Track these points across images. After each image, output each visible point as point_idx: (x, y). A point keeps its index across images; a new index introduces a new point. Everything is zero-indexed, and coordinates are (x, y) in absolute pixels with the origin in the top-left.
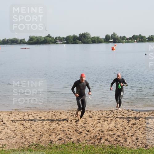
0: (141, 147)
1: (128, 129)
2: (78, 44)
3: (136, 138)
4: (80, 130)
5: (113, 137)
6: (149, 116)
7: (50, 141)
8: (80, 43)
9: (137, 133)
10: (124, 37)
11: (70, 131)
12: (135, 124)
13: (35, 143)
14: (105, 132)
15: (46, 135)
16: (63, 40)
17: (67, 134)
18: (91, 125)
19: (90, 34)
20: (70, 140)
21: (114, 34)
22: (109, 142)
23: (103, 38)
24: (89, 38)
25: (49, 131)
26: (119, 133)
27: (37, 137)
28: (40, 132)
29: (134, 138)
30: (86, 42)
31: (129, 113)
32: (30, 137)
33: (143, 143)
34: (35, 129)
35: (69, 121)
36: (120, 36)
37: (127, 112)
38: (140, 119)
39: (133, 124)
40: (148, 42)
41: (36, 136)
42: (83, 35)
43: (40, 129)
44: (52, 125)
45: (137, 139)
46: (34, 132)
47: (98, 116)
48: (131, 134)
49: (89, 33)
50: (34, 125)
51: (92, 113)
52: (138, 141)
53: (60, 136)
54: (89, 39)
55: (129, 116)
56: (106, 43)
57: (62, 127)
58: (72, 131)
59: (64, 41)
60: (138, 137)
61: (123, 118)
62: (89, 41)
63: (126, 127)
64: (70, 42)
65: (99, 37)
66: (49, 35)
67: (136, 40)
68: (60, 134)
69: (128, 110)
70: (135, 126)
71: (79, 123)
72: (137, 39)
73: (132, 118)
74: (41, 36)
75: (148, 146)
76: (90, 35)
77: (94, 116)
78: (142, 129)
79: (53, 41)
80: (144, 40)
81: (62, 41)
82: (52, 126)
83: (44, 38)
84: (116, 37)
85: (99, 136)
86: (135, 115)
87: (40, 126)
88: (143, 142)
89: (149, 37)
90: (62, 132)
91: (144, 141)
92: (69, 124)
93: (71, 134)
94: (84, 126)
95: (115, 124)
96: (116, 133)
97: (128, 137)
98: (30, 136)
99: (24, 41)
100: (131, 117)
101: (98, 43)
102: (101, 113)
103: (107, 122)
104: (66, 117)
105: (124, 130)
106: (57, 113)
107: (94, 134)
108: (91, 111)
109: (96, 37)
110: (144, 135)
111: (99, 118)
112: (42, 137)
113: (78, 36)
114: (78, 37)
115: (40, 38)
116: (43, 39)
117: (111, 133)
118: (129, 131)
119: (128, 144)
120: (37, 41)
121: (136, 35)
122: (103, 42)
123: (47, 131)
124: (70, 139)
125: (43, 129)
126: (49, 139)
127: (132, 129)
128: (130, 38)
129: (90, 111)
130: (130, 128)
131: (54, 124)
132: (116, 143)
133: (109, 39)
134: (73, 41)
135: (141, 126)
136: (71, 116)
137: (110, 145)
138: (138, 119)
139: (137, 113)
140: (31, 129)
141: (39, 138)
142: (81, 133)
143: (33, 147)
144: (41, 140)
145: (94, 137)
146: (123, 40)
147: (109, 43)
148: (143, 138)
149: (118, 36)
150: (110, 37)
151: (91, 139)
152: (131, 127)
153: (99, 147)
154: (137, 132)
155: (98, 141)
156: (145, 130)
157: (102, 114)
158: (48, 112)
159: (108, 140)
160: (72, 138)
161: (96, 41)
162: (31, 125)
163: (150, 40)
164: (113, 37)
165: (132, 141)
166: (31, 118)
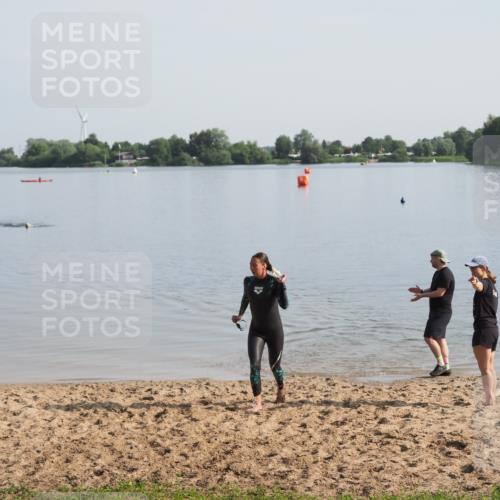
0: (351, 493)
1: (317, 437)
2: (186, 165)
3: (338, 466)
4: (167, 443)
5: (267, 465)
6: (391, 396)
7: (67, 477)
8: (193, 164)
9: (343, 451)
10: (338, 143)
12: (343, 423)
13: (16, 484)
14: (245, 449)
15: (56, 459)
16: (137, 153)
17: (122, 457)
18: (202, 426)
19: (227, 134)
20: (129, 475)
21: (304, 135)
22: (253, 478)
23: (267, 148)
24: (224, 146)
25: (66, 448)
26: (287, 452)
27: (25, 467)
28: (38, 452)
29: (333, 465)
30: (214, 160)
31: (330, 389)
32: (5, 465)
33: (357, 482)
34: (24, 441)
35: (137, 417)
36: (324, 142)
37: (325, 384)
38: (362, 408)
39: (336, 424)
40: (412, 160)
41: (23, 462)
42: (204, 138)
43: (37, 441)
44: (78, 429)
45: (340, 470)
46: (18, 452)
47: (232, 398)
48: (326, 455)
49: (222, 131)
50: (23, 427)
51: (211, 388)
52: (342, 477)
53: (101, 462)
54: (224, 152)
55: (327, 399)
56: (280, 163)
57: (112, 434)
58: (140, 446)
59: (141, 156)
60: (345, 463)
61: (310, 404)
62: (224, 155)
63: (311, 431)
64: (160, 160)
65: (255, 145)
66: (92, 136)
67: (373, 155)
68: (99, 456)
69: (328, 379)
70: (340, 430)
71: (166, 420)
72: (377, 152)
73: (337, 405)
74: (67, 141)
75: (372, 491)
76: (227, 138)
77: (218, 400)
78: (361, 439)
79: (106, 156)
80: (399, 153)
81: (135, 158)
82: (79, 432)
83: (77, 146)
84: (309, 144)
85: (223, 462)
86: (348, 396)
87: (40, 430)
88: (357, 479)
89: (417, 144)
90: (107, 449)
91: (364, 475)
92: (134, 425)
93: (136, 455)
94: (179, 431)
95: (281, 423)
96: (278, 451)
97: (315, 462)
98: (4, 462)
99: (10, 154)
100: (333, 399)
101: (250, 164)
102: (242, 389)
103: (255, 417)
104: (128, 402)
105: (303, 443)
106: (101, 391)
107: (209, 455)
108: (212, 384)
109: (246, 143)
110: (365, 458)
112: (42, 465)
113: (188, 142)
114: (186, 144)
115: (64, 145)
116: (73, 150)
117: (263, 451)
118: (321, 443)
119: (310, 483)
120: (51, 156)
121: (374, 138)
122: (268, 159)
123: (59, 447)
124: (133, 470)
125: (49, 439)
126: (64, 473)
127: (331, 437)
128: (356, 149)
129: (208, 384)
130: (325, 435)
131: (86, 425)
132: (273, 480)
133: (288, 152)
134: (170, 156)
135: (359, 430)
136: (145, 399)
137: (254, 489)
138: (355, 406)
139: (354, 388)
140: (9, 440)
141: (32, 469)
142: (168, 451)
143: (9, 497)
144: (37, 476)
145: (208, 464)
146: (333, 153)
147: (287, 163)
148: (361, 465)
149: (316, 142)
150: (292, 146)
151: (197, 470)
152: (329, 432)
153: (219, 494)
154: (344, 448)
155: (219, 477)
156: (371, 441)
157: (245, 393)
158: (72, 388)
159: (250, 473)
160: (136, 469)
161: (247, 156)
162: (12, 427)
163: (420, 155)
164: (301, 143)
165: (326, 475)
166: (14, 407)
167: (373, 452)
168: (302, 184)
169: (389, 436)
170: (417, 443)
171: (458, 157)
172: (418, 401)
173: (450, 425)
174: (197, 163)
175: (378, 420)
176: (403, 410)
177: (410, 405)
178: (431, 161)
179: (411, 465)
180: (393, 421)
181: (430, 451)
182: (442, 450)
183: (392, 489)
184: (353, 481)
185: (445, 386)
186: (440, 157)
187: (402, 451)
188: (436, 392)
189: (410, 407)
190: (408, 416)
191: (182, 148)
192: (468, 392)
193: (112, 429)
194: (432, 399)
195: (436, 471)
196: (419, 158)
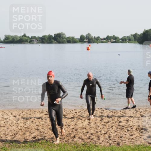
0: (114, 145)
1: (101, 127)
2: (53, 43)
5: (86, 135)
6: (121, 114)
7: (24, 139)
8: (55, 43)
10: (99, 37)
11: (45, 130)
12: (108, 122)
13: (9, 141)
14: (79, 130)
15: (20, 133)
16: (38, 40)
17: (41, 133)
18: (65, 123)
20: (44, 138)
21: (89, 35)
22: (82, 140)
23: (78, 38)
24: (65, 38)
25: (23, 130)
26: (92, 131)
27: (11, 136)
28: (15, 131)
29: (107, 136)
30: (61, 42)
31: (102, 112)
34: (10, 127)
35: (44, 120)
36: (95, 37)
37: (101, 110)
38: (113, 118)
39: (106, 122)
40: (121, 43)
41: (10, 134)
42: (59, 35)
43: (14, 127)
44: (26, 124)
45: (109, 137)
46: (8, 131)
47: (72, 114)
48: (104, 132)
49: (64, 33)
50: (9, 123)
52: (110, 139)
53: (35, 134)
54: (64, 39)
55: (102, 115)
58: (46, 130)
59: (39, 40)
60: (111, 135)
61: (97, 116)
62: (65, 41)
63: (99, 125)
64: (45, 42)
65: (74, 37)
66: (25, 34)
67: (109, 41)
68: (34, 133)
69: (101, 109)
70: (108, 125)
72: (111, 40)
73: (105, 117)
74: (17, 36)
75: (120, 144)
76: (65, 35)
77: (69, 115)
78: (114, 127)
79: (29, 40)
80: (117, 40)
81: (37, 41)
83: (20, 37)
84: (90, 37)
85: (73, 134)
86: (108, 114)
87: (14, 124)
88: (115, 140)
89: (123, 38)
90: (36, 130)
91: (117, 139)
92: (43, 122)
93: (45, 132)
95: (89, 122)
96: (89, 131)
97: (101, 135)
98: (4, 134)
100: (104, 115)
101: (72, 43)
102: (75, 112)
103: (80, 120)
104: (41, 116)
105: (97, 128)
106: (32, 112)
107: (68, 132)
108: (66, 110)
109: (71, 37)
110: (116, 133)
111: (73, 117)
112: (16, 135)
113: (53, 36)
115: (16, 37)
116: (19, 39)
117: (85, 131)
118: (102, 129)
119: (101, 141)
120: (12, 40)
121: (110, 36)
122: (78, 42)
123: (21, 129)
125: (17, 127)
126: (23, 138)
127: (105, 127)
128: (104, 39)
129: (64, 110)
130: (103, 126)
131: (28, 122)
132: (89, 140)
133: (84, 39)
134: (48, 41)
135: (113, 125)
136: (46, 114)
137: (83, 143)
138: (111, 117)
139: (110, 111)
140: (5, 127)
141: (13, 137)
143: (7, 145)
144: (15, 139)
145: (68, 135)
146: (97, 40)
147: (83, 43)
148: (116, 136)
149: (92, 37)
150: (85, 38)
151: (65, 137)
152: (104, 125)
153: (73, 145)
154: (110, 130)
155: (72, 139)
156: (118, 128)
157: (76, 113)
158: (23, 111)
159: (81, 138)
160: (46, 137)
161: (71, 41)
162: (5, 123)
163: (123, 41)
164: (88, 37)
165: (105, 139)
166: (6, 117)
167: (119, 132)
168: (88, 49)
169: (123, 127)
170: (132, 129)
171: (135, 42)
172: (130, 116)
173: (141, 123)
174: (56, 43)
175: (119, 122)
176: (126, 118)
177: (127, 117)
178: (126, 43)
179: (131, 136)
180: (123, 122)
181: (136, 131)
182: (140, 131)
183: (126, 143)
184: (114, 140)
185: (137, 111)
186: (130, 42)
187: (128, 131)
188: (135, 113)
189: (128, 118)
190: (128, 120)
191: (52, 38)
192: (145, 113)
193: (37, 124)
194: (134, 115)
195: (139, 138)
196: (123, 42)
